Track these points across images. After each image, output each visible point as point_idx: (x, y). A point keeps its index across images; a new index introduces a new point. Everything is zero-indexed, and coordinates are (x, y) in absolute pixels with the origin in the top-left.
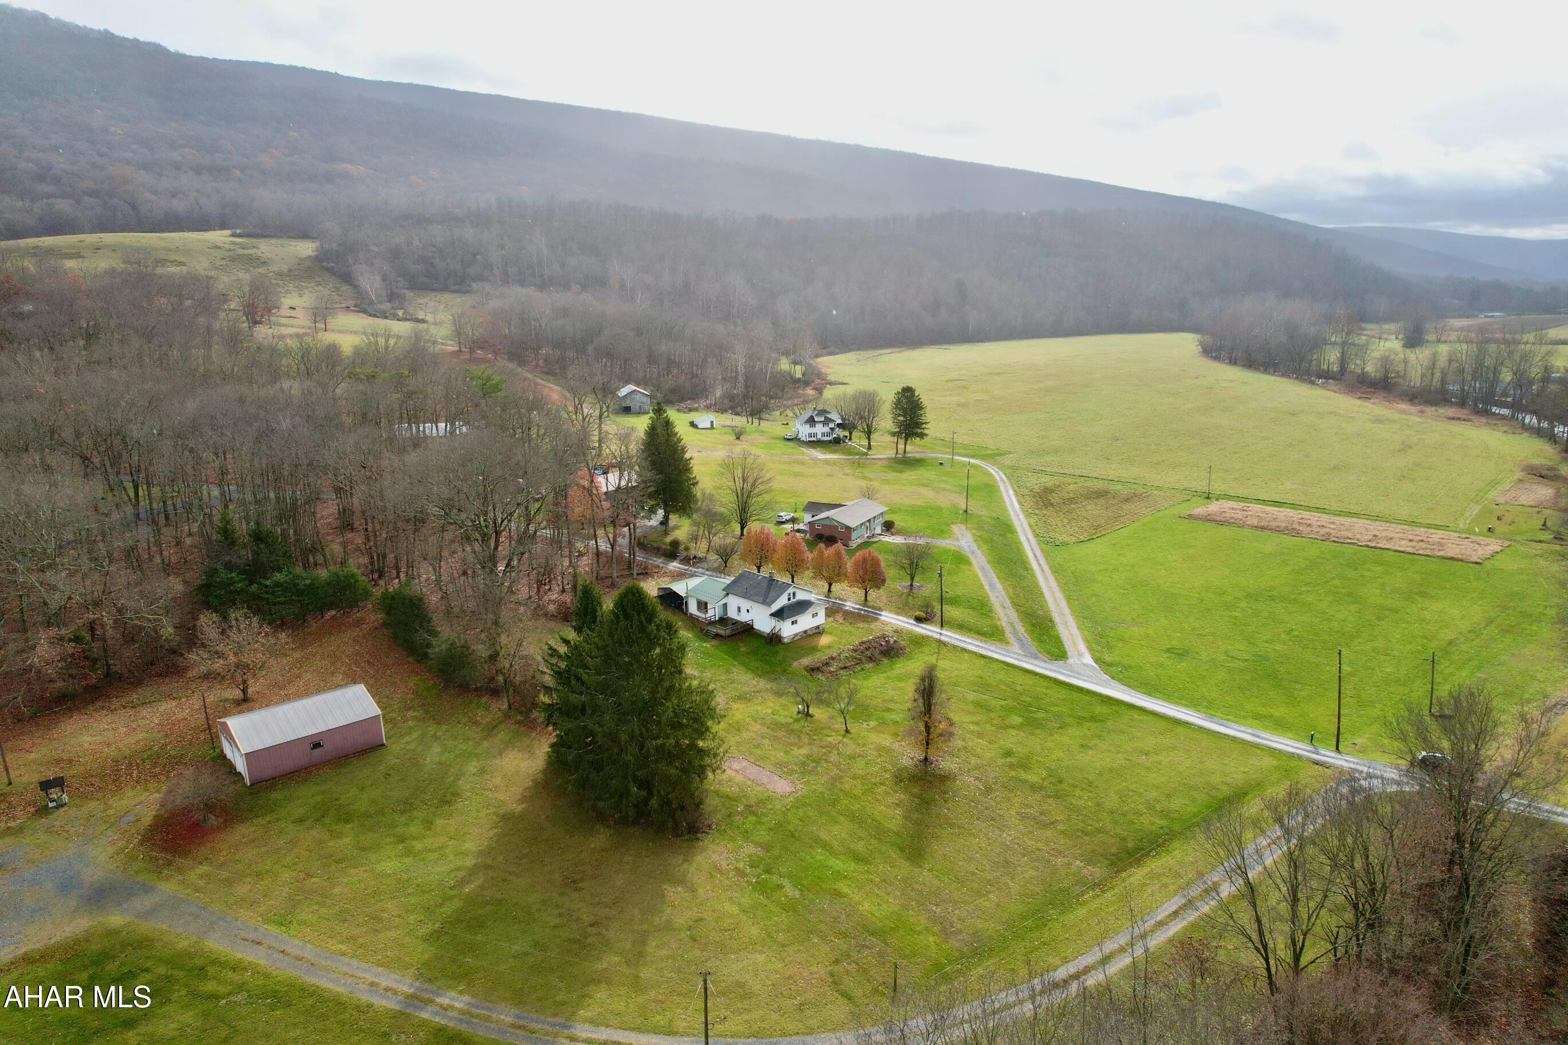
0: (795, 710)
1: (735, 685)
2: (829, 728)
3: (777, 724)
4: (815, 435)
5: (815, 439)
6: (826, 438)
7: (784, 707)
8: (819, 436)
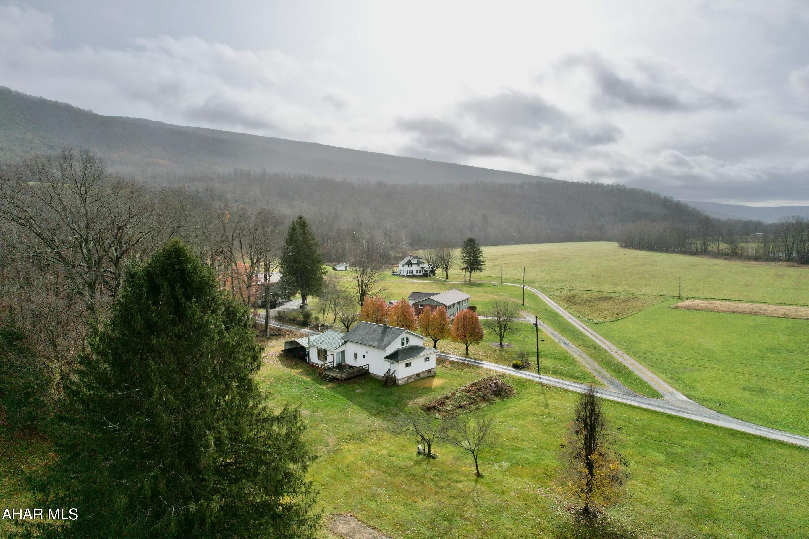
0: (414, 451)
1: (349, 424)
2: (456, 472)
3: (394, 467)
7: (403, 448)
8: (414, 272)
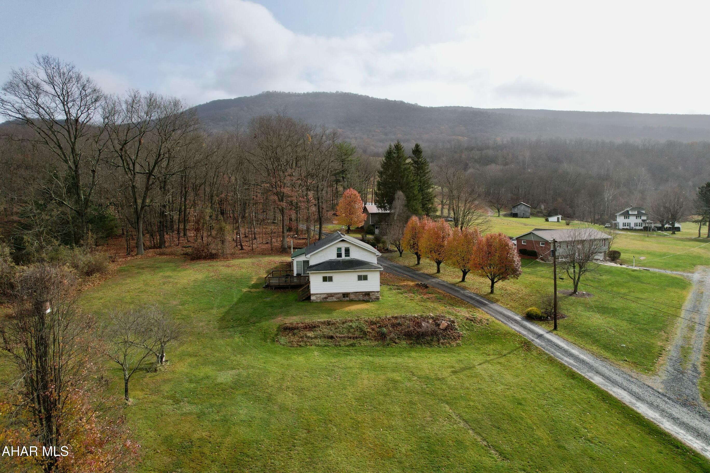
4: (629, 224)
5: (628, 227)
6: (638, 228)
8: (632, 225)
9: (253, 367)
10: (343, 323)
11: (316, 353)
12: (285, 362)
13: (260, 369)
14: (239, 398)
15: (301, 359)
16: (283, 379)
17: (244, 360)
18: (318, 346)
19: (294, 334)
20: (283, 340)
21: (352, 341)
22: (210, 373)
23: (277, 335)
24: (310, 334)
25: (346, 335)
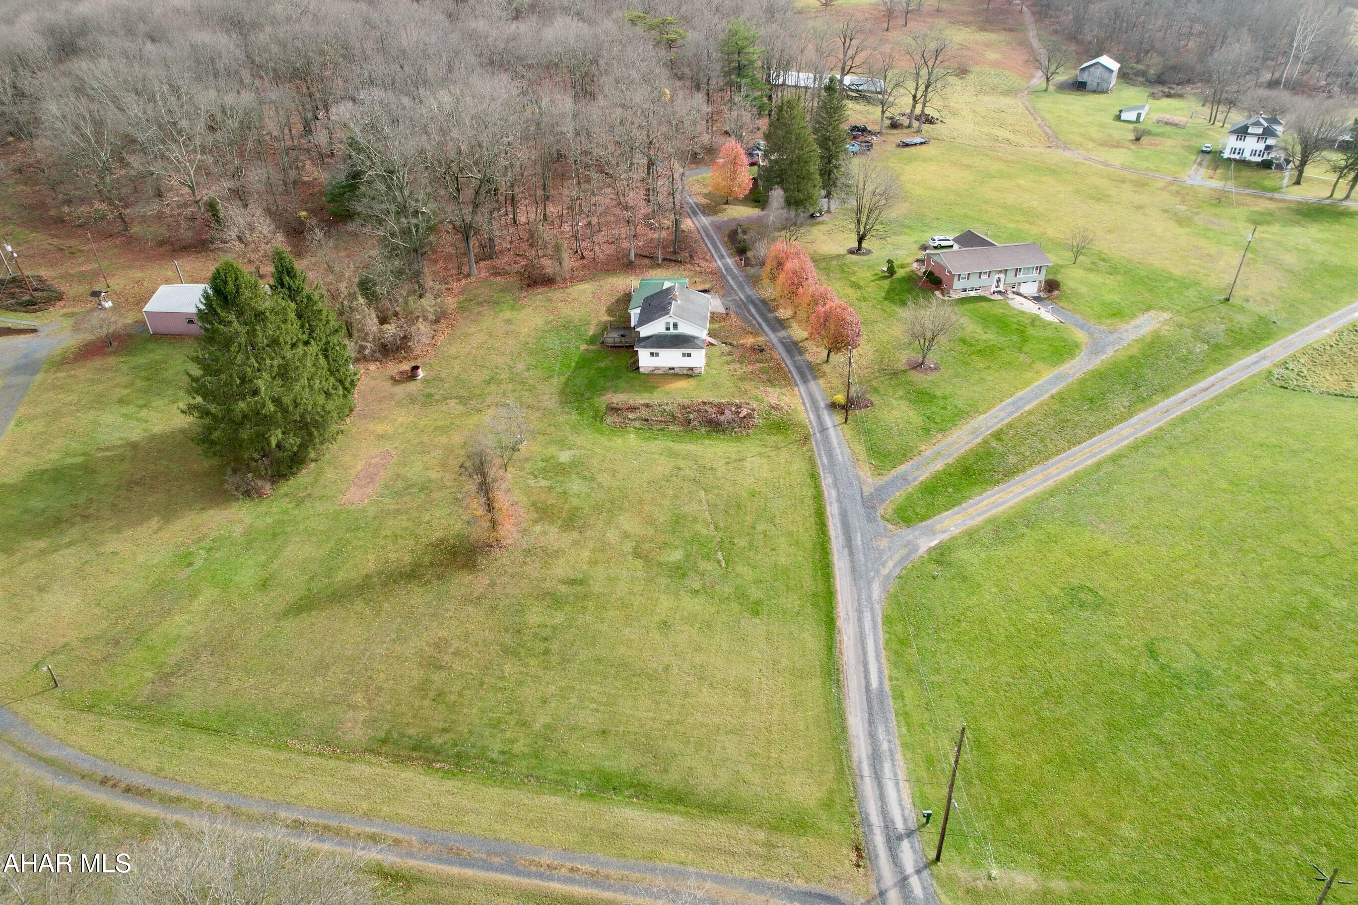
4: (1241, 151)
9: (585, 448)
10: (660, 406)
11: (632, 436)
12: (608, 444)
13: (589, 450)
14: (574, 476)
15: (619, 441)
16: (603, 461)
17: (578, 440)
18: (635, 428)
19: (618, 415)
20: (609, 420)
21: (663, 425)
22: (555, 453)
23: (605, 414)
24: (631, 416)
25: (660, 418)
